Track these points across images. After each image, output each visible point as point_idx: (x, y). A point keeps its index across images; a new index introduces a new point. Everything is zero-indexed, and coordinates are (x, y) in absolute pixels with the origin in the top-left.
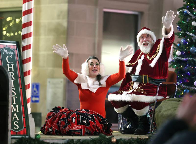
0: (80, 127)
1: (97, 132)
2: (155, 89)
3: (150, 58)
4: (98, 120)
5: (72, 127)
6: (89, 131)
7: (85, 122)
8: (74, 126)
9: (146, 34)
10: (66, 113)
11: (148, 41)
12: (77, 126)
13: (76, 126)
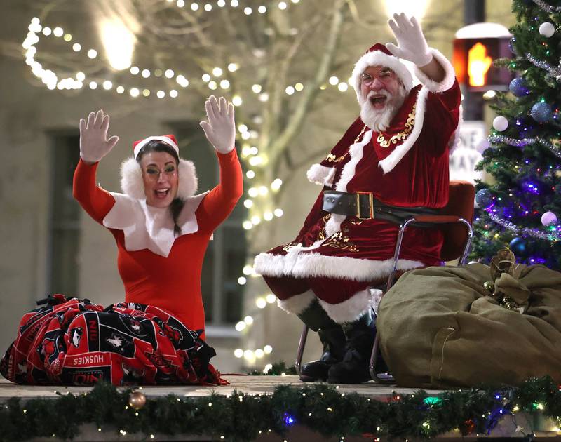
0: (101, 359)
1: (167, 376)
2: (390, 237)
3: (386, 142)
4: (169, 337)
5: (70, 360)
6: (137, 372)
7: (117, 342)
8: (78, 357)
9: (379, 66)
10: (62, 316)
11: (385, 87)
12: (89, 355)
13: (86, 355)
